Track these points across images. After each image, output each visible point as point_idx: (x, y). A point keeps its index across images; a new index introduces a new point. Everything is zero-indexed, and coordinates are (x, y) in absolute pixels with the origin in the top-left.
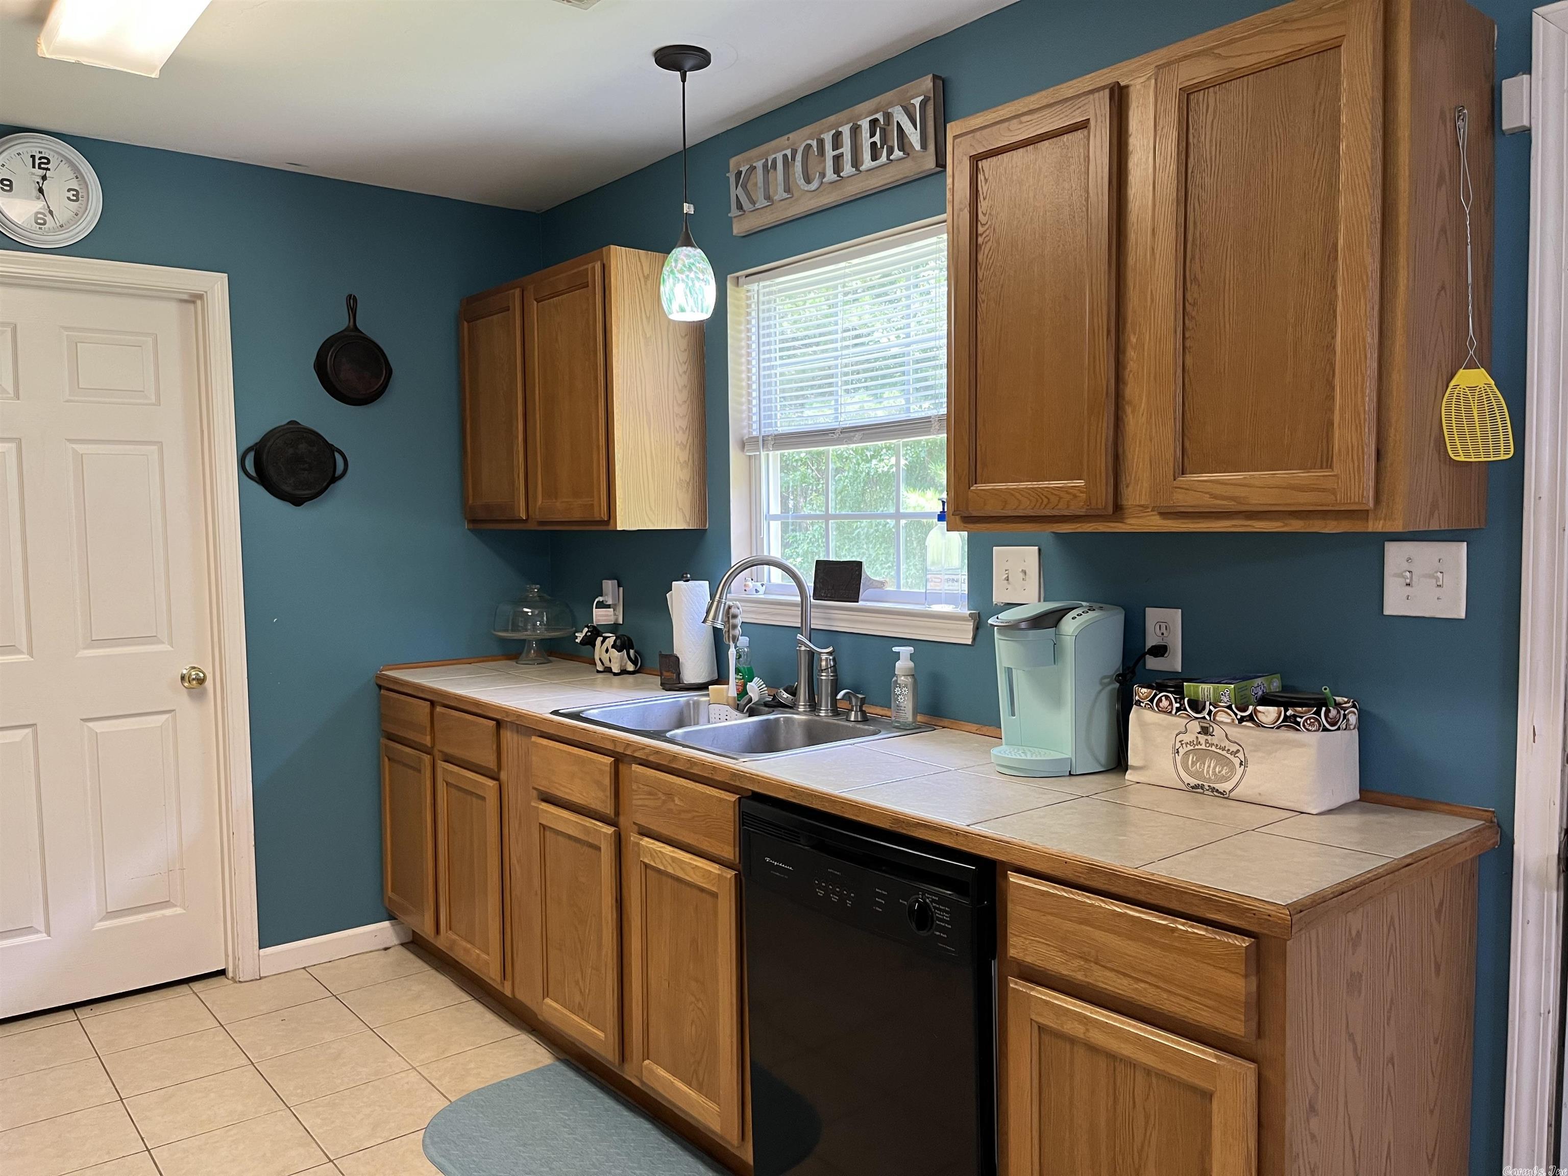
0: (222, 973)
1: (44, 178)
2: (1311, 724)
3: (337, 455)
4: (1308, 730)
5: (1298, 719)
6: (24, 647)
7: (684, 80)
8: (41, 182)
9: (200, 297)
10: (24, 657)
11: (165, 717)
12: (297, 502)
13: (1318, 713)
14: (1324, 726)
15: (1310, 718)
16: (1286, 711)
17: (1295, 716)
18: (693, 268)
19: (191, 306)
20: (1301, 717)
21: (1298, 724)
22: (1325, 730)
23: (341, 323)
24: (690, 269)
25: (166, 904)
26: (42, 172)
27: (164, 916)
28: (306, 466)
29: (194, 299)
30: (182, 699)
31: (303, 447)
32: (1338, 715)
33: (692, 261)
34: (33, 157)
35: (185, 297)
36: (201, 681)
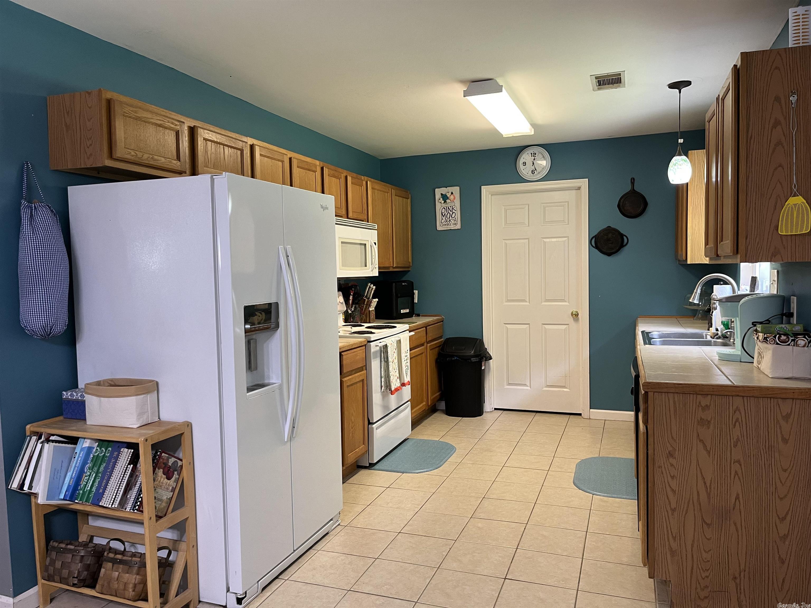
0: (580, 414)
1: (534, 159)
2: (771, 341)
3: (625, 237)
4: (770, 343)
5: (768, 339)
6: (528, 301)
7: (680, 92)
8: (533, 160)
9: (580, 187)
10: (528, 303)
11: (566, 326)
12: (609, 255)
13: (775, 337)
14: (777, 342)
15: (771, 339)
16: (764, 335)
17: (767, 338)
18: (677, 164)
19: (579, 191)
20: (769, 338)
21: (767, 340)
22: (777, 344)
23: (628, 188)
24: (675, 165)
25: (564, 387)
26: (534, 158)
27: (563, 391)
28: (611, 242)
29: (579, 188)
30: (570, 320)
31: (610, 235)
32: (787, 340)
33: (676, 162)
34: (531, 154)
35: (577, 188)
36: (577, 315)
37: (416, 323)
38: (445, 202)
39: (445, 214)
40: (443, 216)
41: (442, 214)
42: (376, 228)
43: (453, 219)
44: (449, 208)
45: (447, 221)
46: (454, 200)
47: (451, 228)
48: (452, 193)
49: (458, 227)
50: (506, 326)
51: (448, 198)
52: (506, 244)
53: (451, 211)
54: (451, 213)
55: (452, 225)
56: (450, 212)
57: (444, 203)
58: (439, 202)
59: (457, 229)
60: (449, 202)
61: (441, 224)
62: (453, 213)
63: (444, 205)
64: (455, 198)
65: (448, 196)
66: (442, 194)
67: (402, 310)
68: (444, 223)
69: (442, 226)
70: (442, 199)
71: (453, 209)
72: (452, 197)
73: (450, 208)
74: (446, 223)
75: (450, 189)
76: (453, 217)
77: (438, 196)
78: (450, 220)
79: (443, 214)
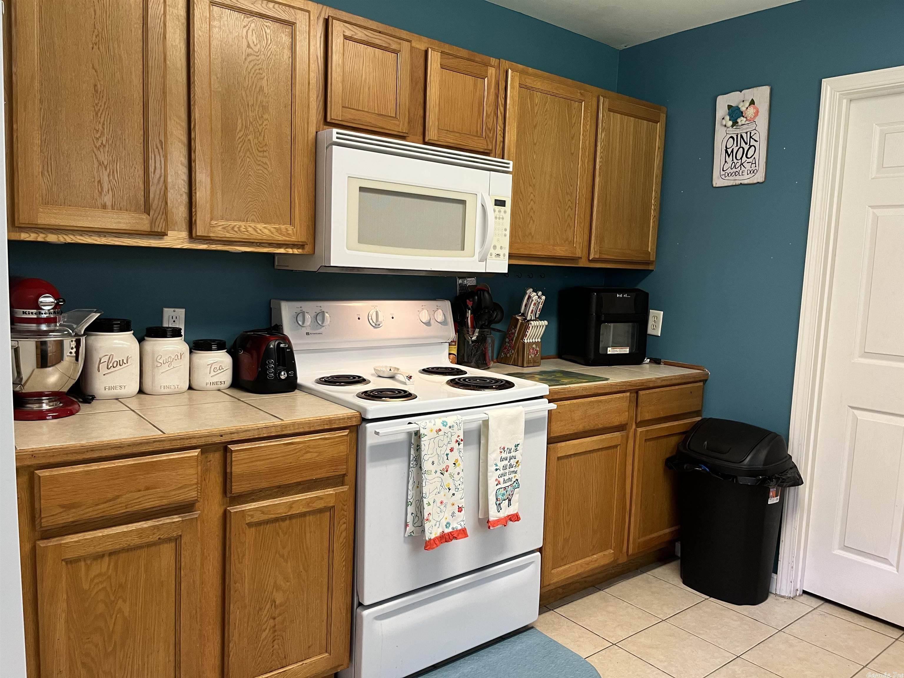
37: (607, 379)
38: (735, 123)
39: (732, 151)
40: (729, 156)
41: (726, 152)
42: (511, 169)
43: (748, 160)
44: (742, 136)
45: (735, 166)
46: (755, 117)
47: (743, 182)
48: (752, 102)
49: (759, 177)
50: (853, 412)
51: (741, 114)
52: (876, 218)
53: (746, 144)
54: (746, 147)
55: (745, 173)
56: (743, 144)
57: (732, 126)
58: (722, 125)
59: (755, 181)
60: (743, 122)
61: (723, 173)
62: (751, 146)
63: (733, 132)
64: (757, 113)
65: (743, 109)
66: (730, 107)
67: (609, 349)
68: (728, 171)
69: (723, 177)
70: (728, 118)
71: (751, 137)
72: (750, 112)
73: (744, 136)
74: (734, 170)
75: (749, 94)
76: (749, 156)
77: (721, 111)
78: (742, 164)
79: (729, 151)
